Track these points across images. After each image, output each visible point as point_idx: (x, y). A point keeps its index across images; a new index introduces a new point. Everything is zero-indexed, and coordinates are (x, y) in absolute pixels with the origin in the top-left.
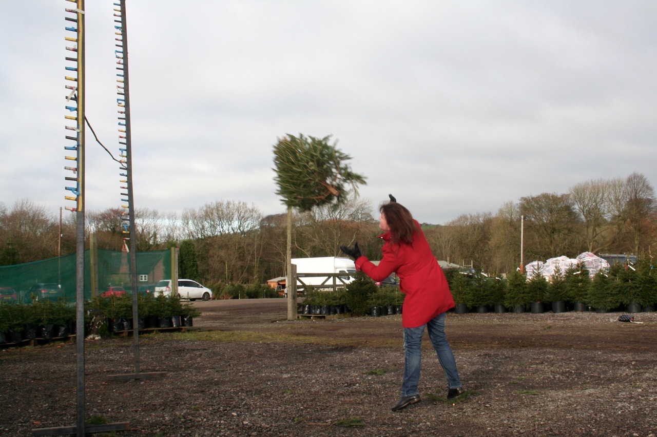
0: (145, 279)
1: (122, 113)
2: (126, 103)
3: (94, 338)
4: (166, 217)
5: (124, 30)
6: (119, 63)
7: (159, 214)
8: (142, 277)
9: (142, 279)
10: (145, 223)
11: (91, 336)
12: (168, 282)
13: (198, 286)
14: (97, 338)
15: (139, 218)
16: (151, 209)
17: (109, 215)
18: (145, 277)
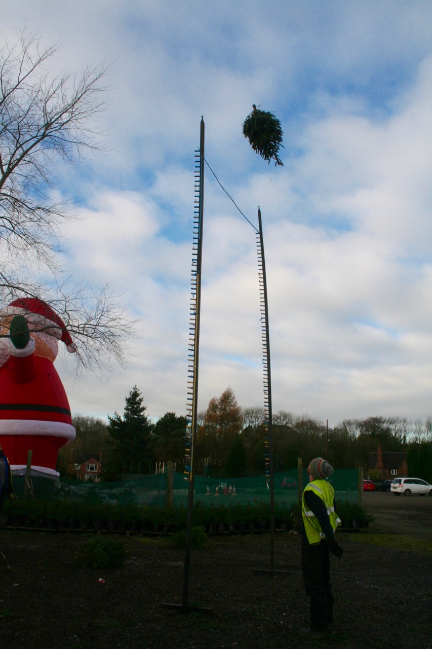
0: (396, 473)
1: (266, 398)
2: (269, 393)
3: (293, 533)
4: (413, 423)
5: (268, 345)
6: (265, 367)
7: (408, 421)
8: (393, 471)
9: (393, 473)
10: (397, 429)
11: (291, 531)
12: (401, 480)
13: (425, 484)
14: (295, 533)
15: (392, 424)
16: (402, 418)
17: (370, 422)
18: (395, 471)
